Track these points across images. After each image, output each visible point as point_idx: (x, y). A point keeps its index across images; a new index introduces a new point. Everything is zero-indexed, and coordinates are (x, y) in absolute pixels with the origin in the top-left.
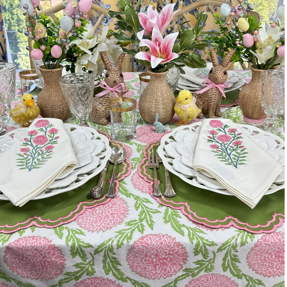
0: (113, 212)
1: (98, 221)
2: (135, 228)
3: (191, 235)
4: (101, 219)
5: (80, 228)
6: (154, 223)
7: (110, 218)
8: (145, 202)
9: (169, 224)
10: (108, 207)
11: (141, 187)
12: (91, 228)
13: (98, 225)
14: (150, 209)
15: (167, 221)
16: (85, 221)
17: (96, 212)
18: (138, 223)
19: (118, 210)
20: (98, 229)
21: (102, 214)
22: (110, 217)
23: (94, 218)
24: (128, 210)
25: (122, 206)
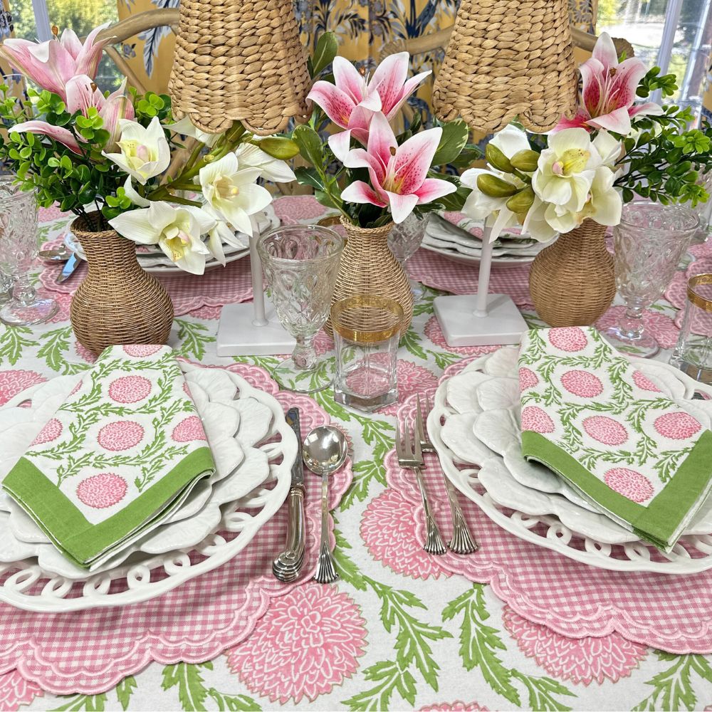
0: (329, 640)
1: (293, 667)
2: (392, 687)
3: (536, 702)
4: (300, 661)
5: (247, 693)
6: (438, 668)
7: (323, 659)
8: (407, 603)
9: (477, 670)
10: (312, 625)
11: (388, 554)
12: (277, 692)
13: (295, 680)
14: (421, 625)
15: (470, 661)
16: (257, 667)
17: (282, 639)
18: (396, 669)
19: (338, 631)
20: (297, 693)
21: (299, 644)
22: (321, 655)
23: (279, 657)
24: (366, 630)
25: (349, 617)
